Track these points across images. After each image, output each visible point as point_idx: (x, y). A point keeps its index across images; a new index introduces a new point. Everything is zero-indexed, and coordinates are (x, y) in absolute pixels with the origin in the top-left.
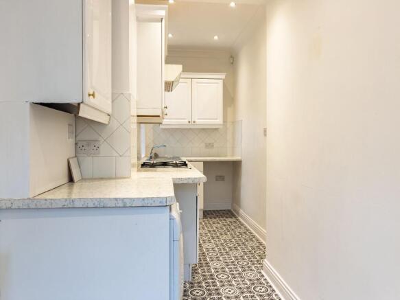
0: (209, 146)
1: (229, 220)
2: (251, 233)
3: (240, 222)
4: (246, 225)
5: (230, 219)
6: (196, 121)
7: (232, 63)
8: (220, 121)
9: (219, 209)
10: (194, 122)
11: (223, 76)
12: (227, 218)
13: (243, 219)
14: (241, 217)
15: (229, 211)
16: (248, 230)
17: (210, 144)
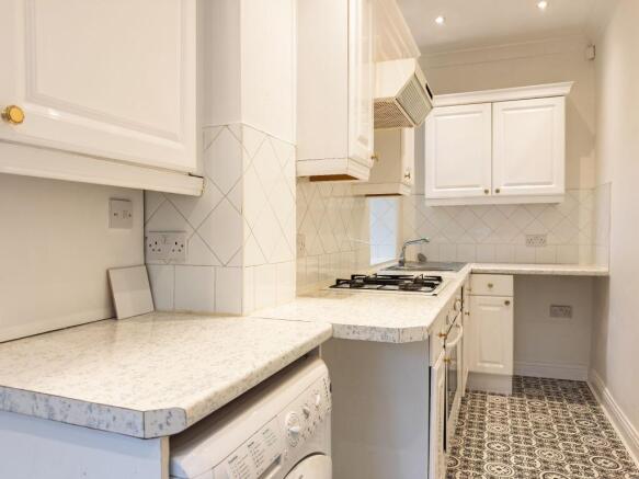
0: (536, 240)
1: (572, 408)
2: (623, 455)
3: (601, 418)
4: (616, 430)
5: (576, 407)
6: (502, 188)
7: (593, 59)
8: (557, 187)
9: (556, 377)
10: (498, 191)
11: (565, 88)
12: (570, 401)
13: (611, 412)
14: (607, 406)
15: (582, 385)
16: (616, 445)
17: (537, 237)
